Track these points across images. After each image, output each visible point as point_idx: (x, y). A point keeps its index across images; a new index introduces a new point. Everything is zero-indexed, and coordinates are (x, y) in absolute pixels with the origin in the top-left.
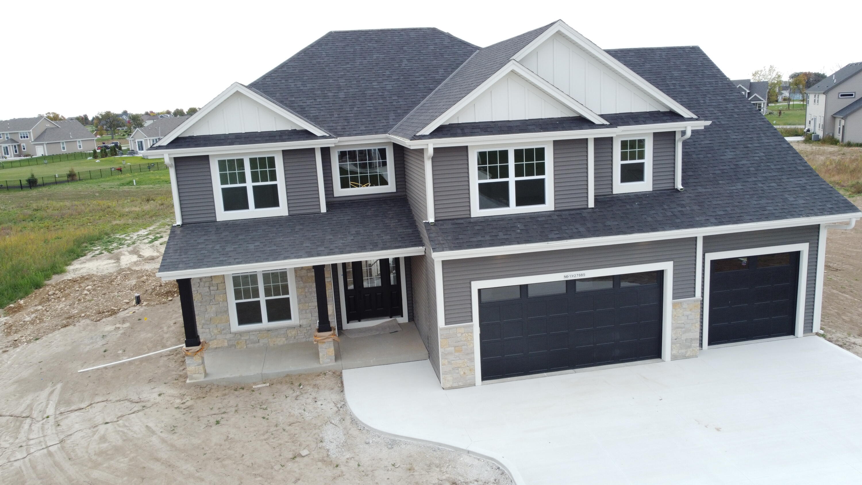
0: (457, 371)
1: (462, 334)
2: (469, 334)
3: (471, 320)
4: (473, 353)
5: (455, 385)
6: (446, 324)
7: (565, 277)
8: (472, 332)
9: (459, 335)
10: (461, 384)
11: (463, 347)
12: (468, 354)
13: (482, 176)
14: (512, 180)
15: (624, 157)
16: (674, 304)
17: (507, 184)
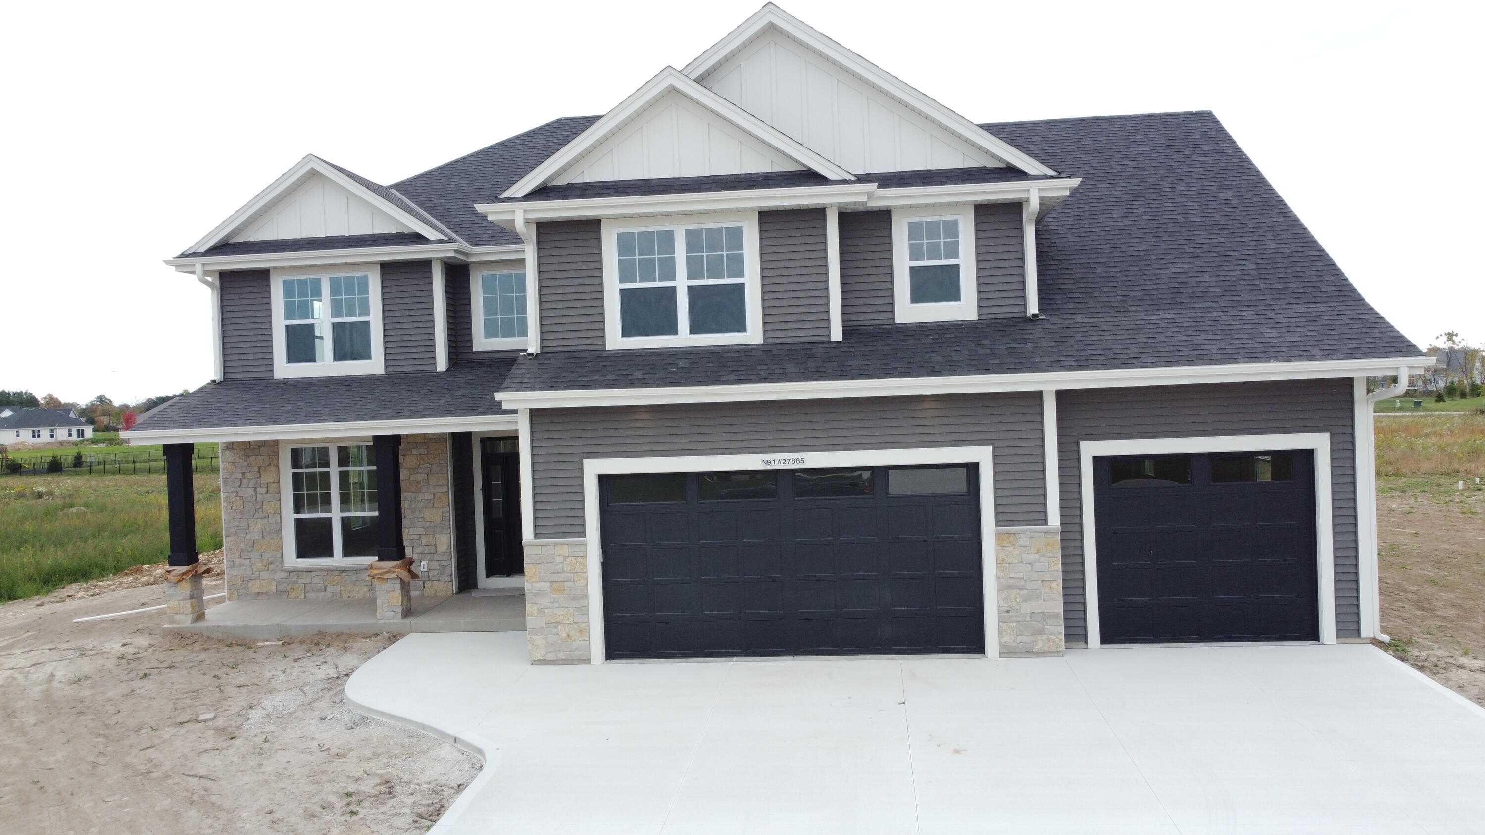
0: (555, 630)
1: (565, 557)
2: (579, 559)
3: (583, 534)
4: (586, 597)
5: (551, 657)
6: (536, 535)
7: (765, 462)
8: (584, 557)
9: (559, 559)
10: (561, 656)
11: (568, 584)
12: (575, 599)
13: (624, 277)
14: (682, 284)
15: (915, 253)
16: (999, 535)
17: (671, 292)
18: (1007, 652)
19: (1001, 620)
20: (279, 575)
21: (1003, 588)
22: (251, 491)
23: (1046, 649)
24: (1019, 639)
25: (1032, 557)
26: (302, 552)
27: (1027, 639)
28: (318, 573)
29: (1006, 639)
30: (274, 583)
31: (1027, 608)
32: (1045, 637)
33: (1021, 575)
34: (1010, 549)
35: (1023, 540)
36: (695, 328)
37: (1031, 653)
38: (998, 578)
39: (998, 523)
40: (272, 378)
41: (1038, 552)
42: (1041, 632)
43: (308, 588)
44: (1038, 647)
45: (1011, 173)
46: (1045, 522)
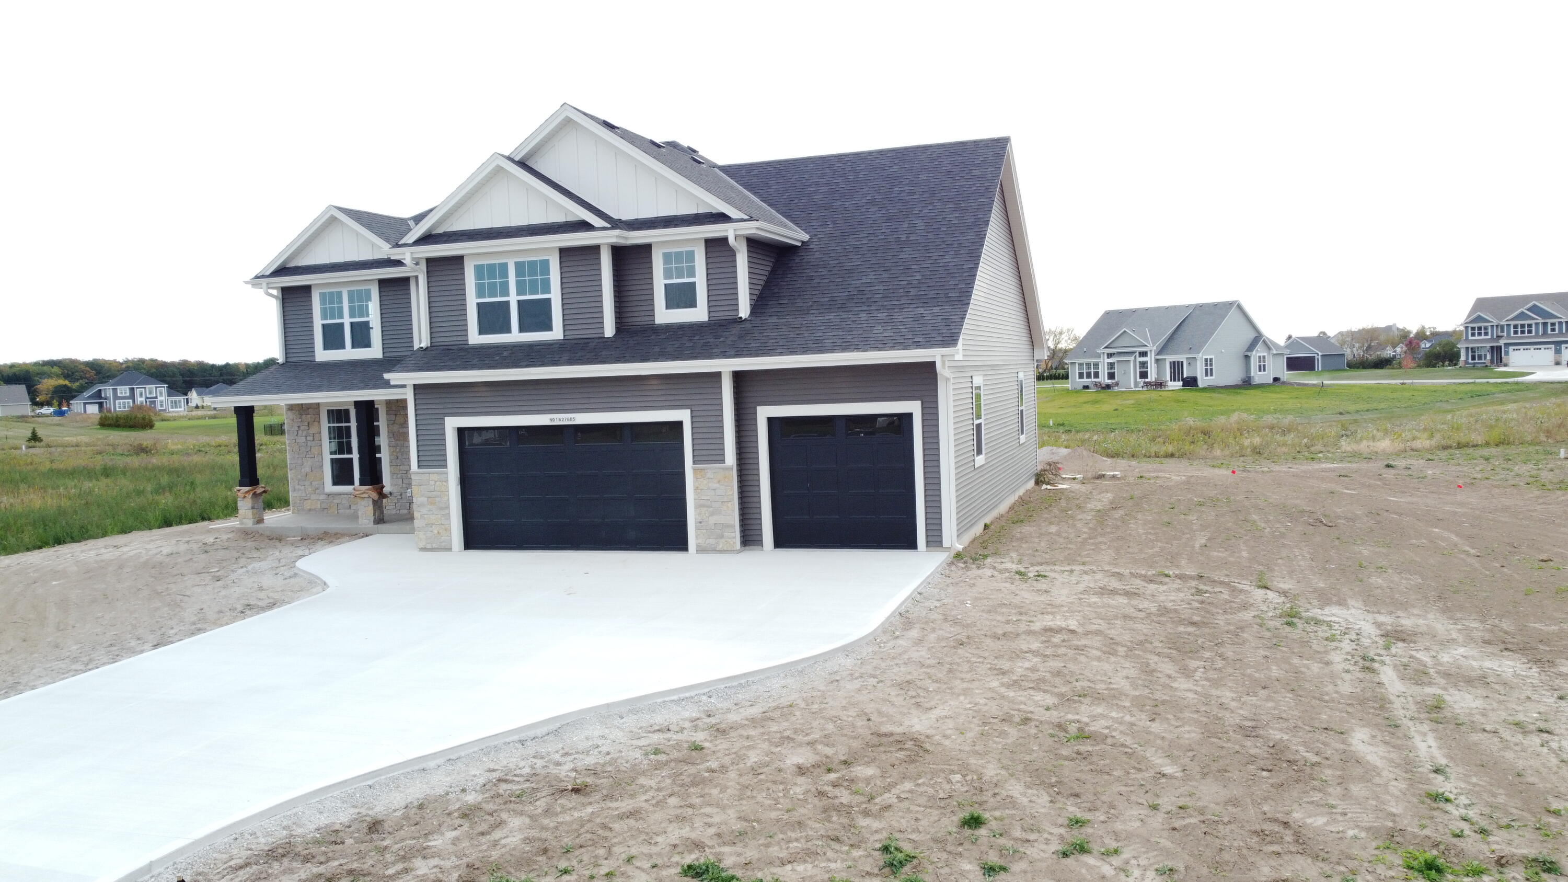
0: (430, 529)
1: (435, 482)
2: (444, 483)
3: (445, 466)
4: (448, 507)
5: (429, 546)
6: (419, 467)
7: (552, 420)
8: (447, 481)
9: (432, 483)
10: (434, 546)
11: (437, 499)
12: (441, 509)
13: (480, 294)
14: (513, 299)
15: (668, 274)
16: (695, 470)
17: (507, 304)
18: (701, 550)
19: (697, 529)
20: (323, 497)
21: (698, 507)
22: (303, 439)
23: (725, 549)
24: (708, 541)
25: (715, 485)
26: (336, 482)
27: (712, 541)
28: (346, 496)
29: (700, 541)
30: (319, 502)
31: (712, 520)
32: (723, 540)
33: (708, 498)
34: (702, 480)
35: (710, 474)
36: (522, 329)
37: (714, 551)
38: (695, 499)
39: (694, 462)
40: (314, 361)
41: (719, 482)
42: (722, 537)
43: (340, 506)
44: (720, 547)
45: (722, 218)
46: (723, 461)
